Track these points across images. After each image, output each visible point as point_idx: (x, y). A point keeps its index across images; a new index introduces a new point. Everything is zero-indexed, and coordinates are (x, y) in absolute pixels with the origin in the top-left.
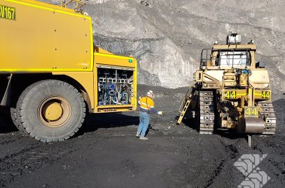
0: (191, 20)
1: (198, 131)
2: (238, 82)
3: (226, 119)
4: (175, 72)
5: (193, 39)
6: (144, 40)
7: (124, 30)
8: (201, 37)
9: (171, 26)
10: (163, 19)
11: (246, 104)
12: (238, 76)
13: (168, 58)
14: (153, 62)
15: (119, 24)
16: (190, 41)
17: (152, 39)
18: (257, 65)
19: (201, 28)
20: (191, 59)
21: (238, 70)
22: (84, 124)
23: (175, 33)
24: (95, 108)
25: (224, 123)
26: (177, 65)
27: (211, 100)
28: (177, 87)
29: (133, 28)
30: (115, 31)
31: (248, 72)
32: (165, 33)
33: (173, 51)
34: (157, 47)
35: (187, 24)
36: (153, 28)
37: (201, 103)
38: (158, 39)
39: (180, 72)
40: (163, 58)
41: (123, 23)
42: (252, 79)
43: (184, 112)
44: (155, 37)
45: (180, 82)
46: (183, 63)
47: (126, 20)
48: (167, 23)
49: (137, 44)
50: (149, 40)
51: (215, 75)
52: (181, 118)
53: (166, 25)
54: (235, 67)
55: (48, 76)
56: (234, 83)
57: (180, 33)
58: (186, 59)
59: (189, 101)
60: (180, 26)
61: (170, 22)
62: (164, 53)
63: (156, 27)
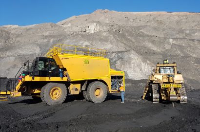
0: (146, 38)
1: (153, 102)
2: (169, 80)
3: (163, 96)
4: (138, 70)
5: (149, 49)
6: (118, 52)
7: (106, 47)
8: (154, 48)
9: (134, 43)
10: (129, 39)
11: (170, 90)
12: (169, 78)
13: (133, 61)
14: (124, 64)
15: (103, 44)
16: (147, 51)
17: (123, 52)
18: (178, 73)
19: (153, 42)
20: (148, 62)
21: (169, 75)
22: (107, 97)
23: (137, 47)
24: (110, 91)
25: (163, 98)
26: (139, 66)
27: (157, 88)
28: (140, 79)
29: (112, 46)
30: (101, 48)
31: (173, 76)
32: (130, 47)
33: (136, 57)
34: (126, 55)
35: (144, 41)
36: (123, 45)
37: (153, 89)
38: (126, 51)
39: (141, 70)
40: (130, 62)
41: (106, 43)
42: (175, 79)
43: (145, 94)
44: (124, 50)
45: (141, 76)
46: (143, 64)
47: (107, 42)
48: (131, 41)
49: (114, 55)
50: (121, 52)
51: (159, 77)
52: (144, 96)
53: (131, 42)
54: (167, 73)
55: (96, 80)
56: (167, 81)
57: (139, 46)
58: (144, 61)
59: (147, 89)
60: (140, 42)
61: (133, 40)
62: (130, 59)
63: (125, 44)
